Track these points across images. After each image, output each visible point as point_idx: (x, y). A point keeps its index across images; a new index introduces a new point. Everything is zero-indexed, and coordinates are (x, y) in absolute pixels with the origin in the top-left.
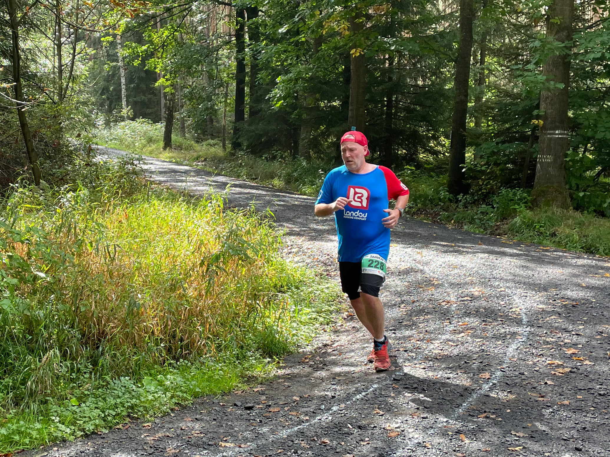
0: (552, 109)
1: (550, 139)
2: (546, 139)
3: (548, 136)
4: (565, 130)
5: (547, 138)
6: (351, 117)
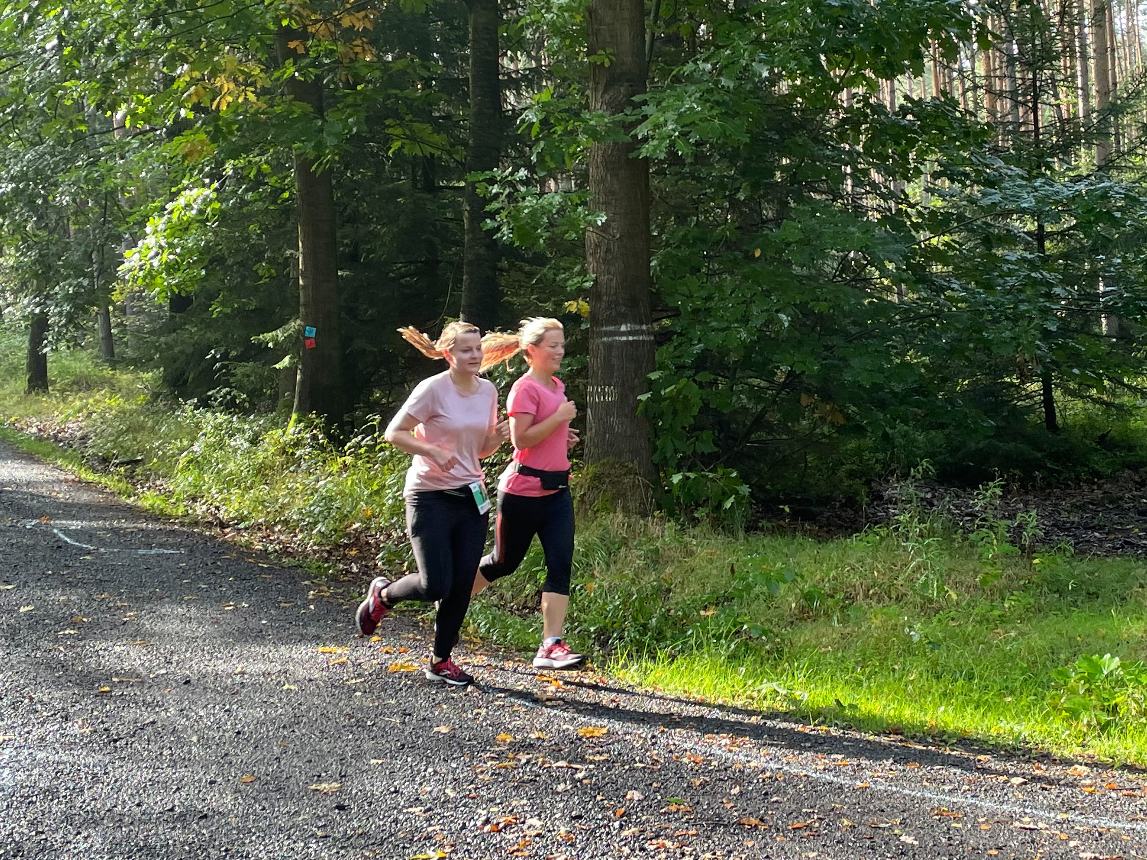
0: (609, 273)
1: (609, 346)
2: (601, 347)
3: (605, 339)
4: (641, 323)
5: (603, 343)
6: (304, 305)
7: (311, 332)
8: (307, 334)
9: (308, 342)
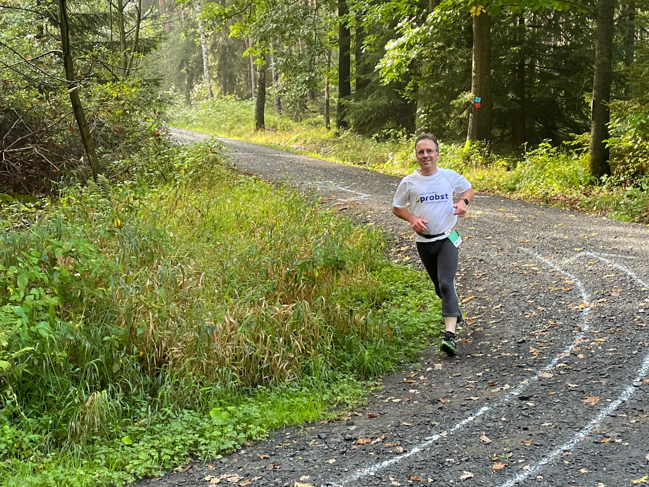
6: (475, 86)
7: (478, 100)
8: (476, 101)
9: (477, 105)
